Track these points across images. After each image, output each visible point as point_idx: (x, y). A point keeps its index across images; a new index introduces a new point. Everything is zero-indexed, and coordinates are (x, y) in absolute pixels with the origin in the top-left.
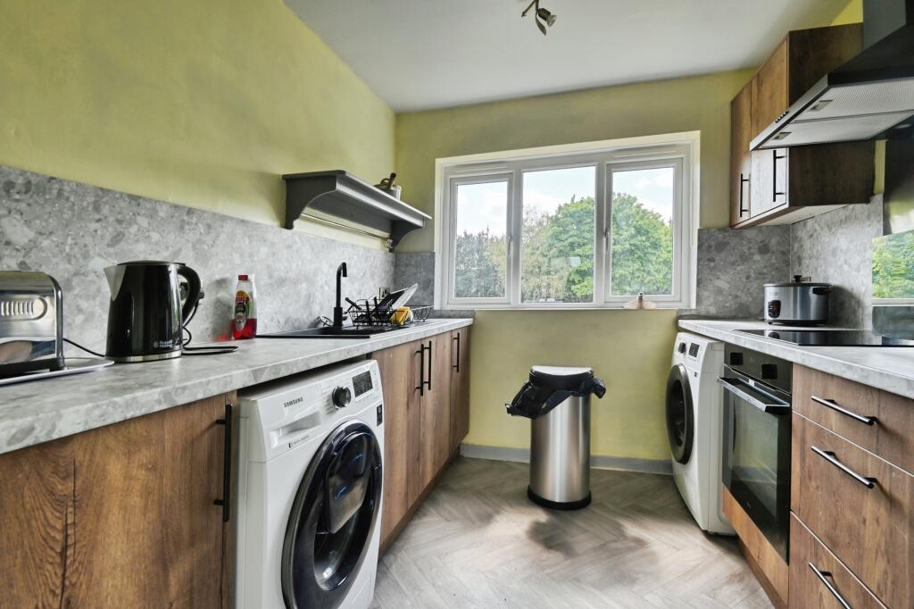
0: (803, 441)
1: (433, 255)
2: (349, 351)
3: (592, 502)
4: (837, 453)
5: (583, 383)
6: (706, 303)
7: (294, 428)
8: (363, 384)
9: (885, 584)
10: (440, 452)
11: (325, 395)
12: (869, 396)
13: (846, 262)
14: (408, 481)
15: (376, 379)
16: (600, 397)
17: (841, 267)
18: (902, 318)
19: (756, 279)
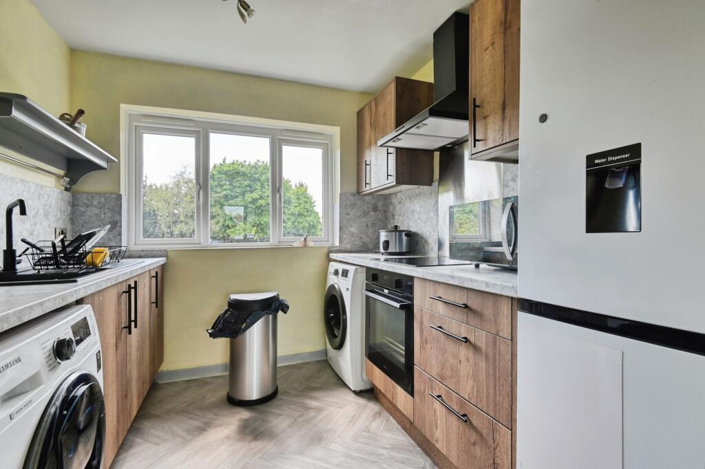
0: (422, 323)
1: (119, 197)
2: (63, 298)
3: (279, 393)
4: (443, 326)
5: (273, 305)
6: (345, 242)
7: (12, 395)
8: (82, 330)
9: (473, 393)
10: (143, 384)
11: (47, 349)
12: (462, 293)
13: (419, 218)
14: (118, 421)
15: (93, 324)
16: (285, 313)
17: (416, 221)
18: (465, 249)
19: (372, 227)
